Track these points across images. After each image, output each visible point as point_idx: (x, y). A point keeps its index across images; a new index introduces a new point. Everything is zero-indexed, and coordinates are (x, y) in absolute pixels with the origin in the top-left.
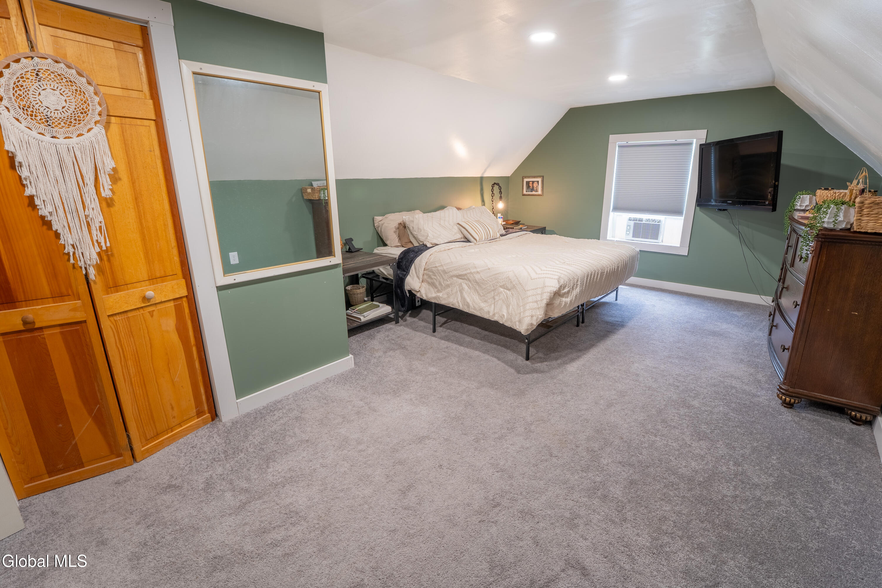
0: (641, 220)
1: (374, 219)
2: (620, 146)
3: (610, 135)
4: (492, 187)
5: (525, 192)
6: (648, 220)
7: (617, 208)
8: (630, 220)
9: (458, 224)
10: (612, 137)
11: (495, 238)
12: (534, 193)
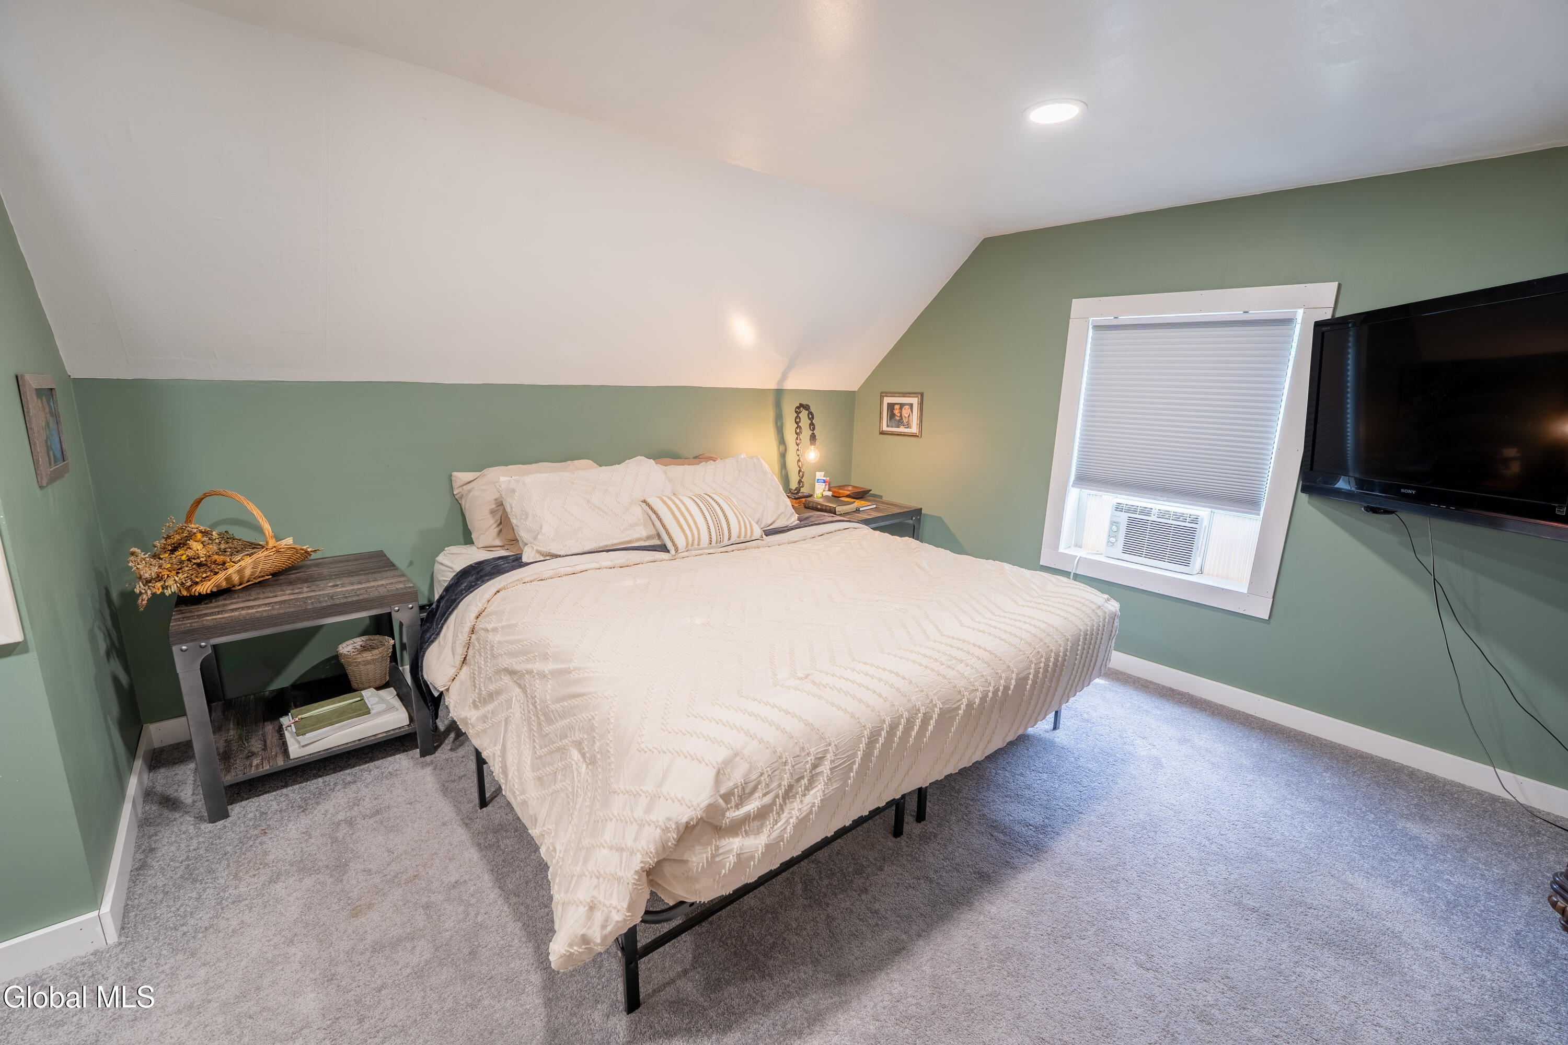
0: (1146, 512)
1: (453, 479)
2: (1097, 328)
3: (1073, 300)
4: (796, 412)
5: (885, 428)
6: (1162, 514)
7: (1084, 479)
8: (1119, 508)
9: (644, 501)
10: (1078, 306)
11: (748, 539)
12: (902, 429)
